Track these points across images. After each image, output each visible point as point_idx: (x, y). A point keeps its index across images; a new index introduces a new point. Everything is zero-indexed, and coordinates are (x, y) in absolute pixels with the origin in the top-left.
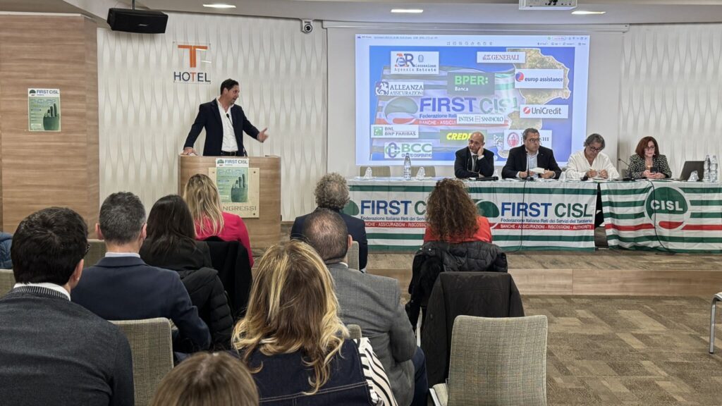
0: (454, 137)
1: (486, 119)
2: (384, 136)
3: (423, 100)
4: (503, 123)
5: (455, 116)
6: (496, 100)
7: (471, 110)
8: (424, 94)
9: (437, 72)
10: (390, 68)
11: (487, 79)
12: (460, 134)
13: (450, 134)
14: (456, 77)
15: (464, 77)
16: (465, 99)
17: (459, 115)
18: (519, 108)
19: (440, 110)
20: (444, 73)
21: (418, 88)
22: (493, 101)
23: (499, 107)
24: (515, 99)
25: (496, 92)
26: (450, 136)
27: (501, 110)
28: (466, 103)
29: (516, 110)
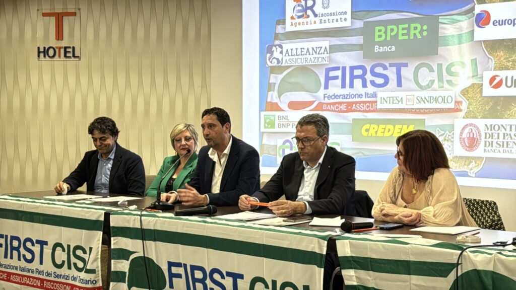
0: (372, 132)
1: (423, 100)
2: (277, 130)
3: (328, 70)
4: (452, 106)
5: (374, 95)
6: (440, 66)
7: (399, 84)
8: (330, 60)
9: (348, 24)
10: (284, 23)
11: (425, 27)
12: (382, 126)
13: (367, 126)
14: (377, 28)
15: (389, 28)
16: (391, 65)
17: (382, 93)
18: (482, 77)
19: (352, 86)
20: (359, 24)
21: (322, 51)
22: (435, 68)
23: (446, 77)
24: (474, 62)
25: (441, 50)
26: (367, 130)
27: (449, 82)
28: (391, 73)
29: (476, 81)
